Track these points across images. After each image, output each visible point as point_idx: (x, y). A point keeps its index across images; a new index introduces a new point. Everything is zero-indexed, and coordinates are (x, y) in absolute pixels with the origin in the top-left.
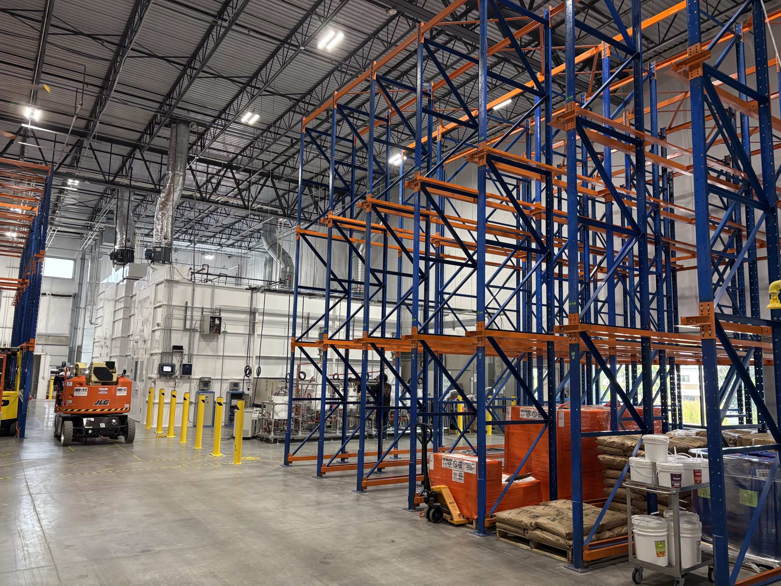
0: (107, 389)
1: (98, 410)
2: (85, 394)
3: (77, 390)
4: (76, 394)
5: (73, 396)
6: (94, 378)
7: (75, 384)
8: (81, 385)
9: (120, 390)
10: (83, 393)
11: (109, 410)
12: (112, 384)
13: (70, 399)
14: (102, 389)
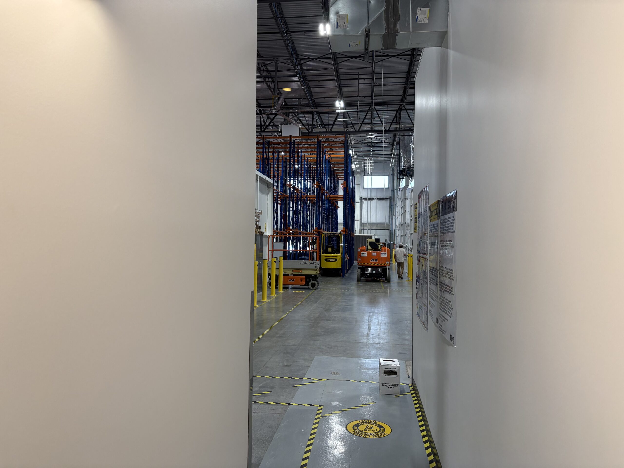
0: (376, 253)
1: (373, 264)
2: (366, 255)
3: (362, 253)
4: (362, 256)
5: (360, 256)
6: (369, 247)
7: (361, 250)
8: (364, 251)
9: (382, 254)
10: (365, 255)
11: (378, 264)
12: (379, 250)
13: (360, 258)
14: (373, 253)
